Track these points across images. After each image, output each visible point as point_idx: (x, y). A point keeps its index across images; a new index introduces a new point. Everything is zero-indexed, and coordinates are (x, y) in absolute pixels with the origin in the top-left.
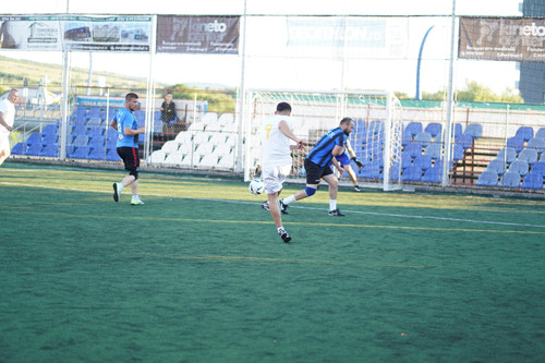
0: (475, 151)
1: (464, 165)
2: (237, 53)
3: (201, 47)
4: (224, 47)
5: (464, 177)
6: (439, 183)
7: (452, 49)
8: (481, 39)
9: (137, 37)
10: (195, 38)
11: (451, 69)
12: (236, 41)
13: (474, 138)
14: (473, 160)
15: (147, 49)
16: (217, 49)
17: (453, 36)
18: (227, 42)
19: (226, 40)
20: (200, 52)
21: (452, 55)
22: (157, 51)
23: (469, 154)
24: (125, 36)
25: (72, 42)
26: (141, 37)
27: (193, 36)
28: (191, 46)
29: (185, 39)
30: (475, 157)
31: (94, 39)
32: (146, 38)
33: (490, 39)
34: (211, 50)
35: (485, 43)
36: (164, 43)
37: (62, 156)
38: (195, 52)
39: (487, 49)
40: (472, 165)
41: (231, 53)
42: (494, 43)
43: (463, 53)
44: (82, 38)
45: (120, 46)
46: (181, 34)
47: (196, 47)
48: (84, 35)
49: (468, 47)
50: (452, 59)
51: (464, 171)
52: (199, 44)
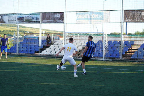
0: (133, 49)
1: (129, 53)
2: (63, 23)
3: (54, 21)
4: (60, 21)
5: (129, 56)
6: (120, 58)
7: (122, 20)
8: (130, 16)
9: (36, 19)
10: (52, 19)
11: (122, 25)
12: (63, 19)
13: (132, 45)
14: (132, 51)
15: (39, 22)
16: (58, 22)
17: (122, 16)
18: (61, 20)
19: (60, 19)
20: (53, 23)
21: (122, 21)
22: (42, 23)
23: (131, 49)
24: (33, 19)
25: (19, 21)
26: (37, 19)
27: (51, 18)
28: (51, 21)
29: (49, 19)
30: (133, 50)
31: (25, 20)
32: (39, 19)
33: (133, 16)
34: (56, 22)
35: (131, 17)
36: (44, 20)
37: (17, 53)
38: (52, 23)
39: (132, 19)
40: (132, 53)
41: (62, 23)
42: (134, 18)
43: (125, 21)
44: (22, 20)
45: (32, 22)
46: (48, 18)
47: (52, 21)
48: (22, 19)
49: (126, 19)
50: (122, 22)
51: (129, 54)
52: (53, 20)
